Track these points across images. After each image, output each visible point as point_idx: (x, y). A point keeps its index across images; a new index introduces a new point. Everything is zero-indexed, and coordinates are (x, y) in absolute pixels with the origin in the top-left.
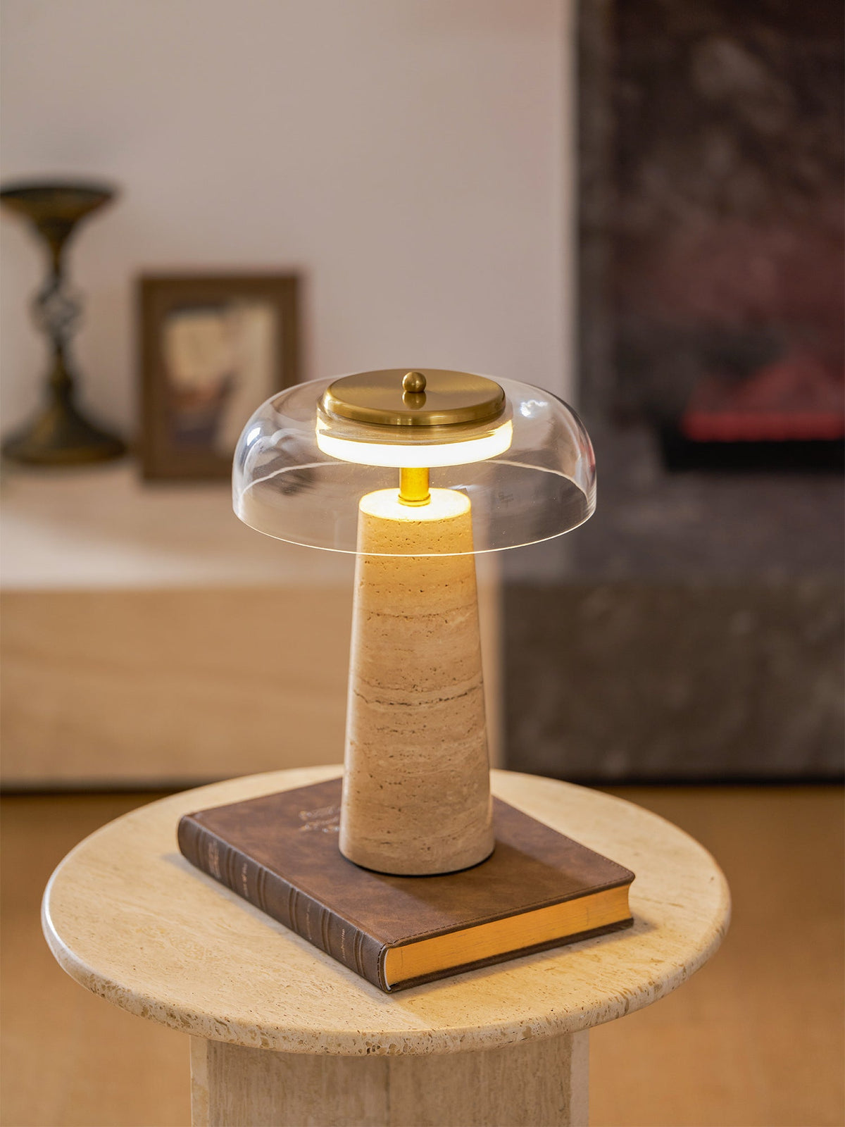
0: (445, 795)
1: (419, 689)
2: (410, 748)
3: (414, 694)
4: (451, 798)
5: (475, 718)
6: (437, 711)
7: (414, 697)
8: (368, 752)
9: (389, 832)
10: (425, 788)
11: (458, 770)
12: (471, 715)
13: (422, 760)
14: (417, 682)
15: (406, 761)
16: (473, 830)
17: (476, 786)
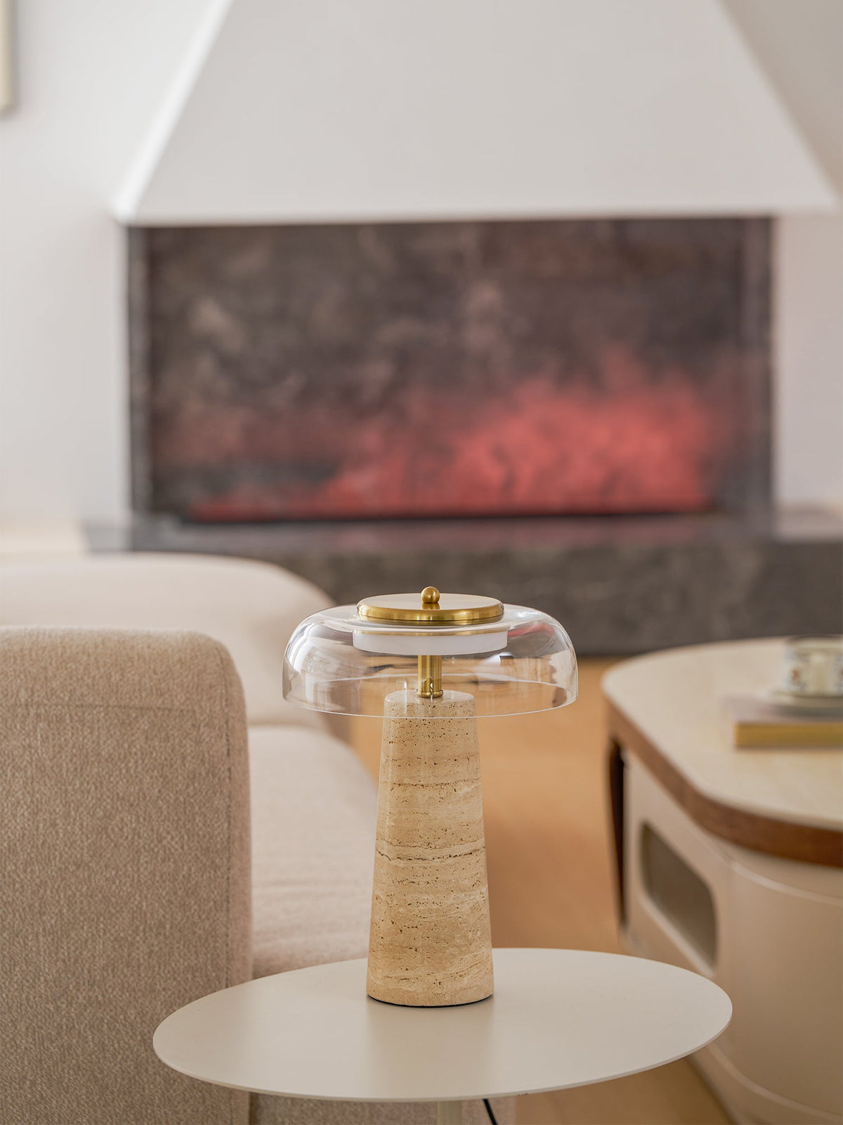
0: (454, 938)
1: (433, 846)
2: (425, 897)
3: (429, 850)
4: (458, 941)
5: (479, 876)
6: (447, 865)
7: (428, 853)
8: (390, 902)
9: (407, 970)
10: (437, 930)
11: (465, 917)
12: (475, 873)
13: (435, 907)
14: (431, 840)
15: (421, 908)
16: (477, 970)
17: (479, 933)
